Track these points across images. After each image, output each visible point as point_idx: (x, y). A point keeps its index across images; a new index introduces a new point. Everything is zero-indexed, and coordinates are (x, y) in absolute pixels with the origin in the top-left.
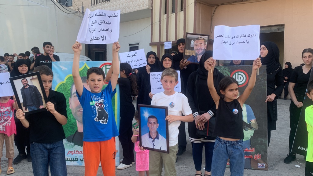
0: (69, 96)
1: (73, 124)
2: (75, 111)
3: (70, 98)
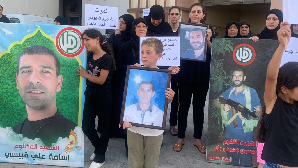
0: (15, 71)
1: (21, 110)
2: (23, 93)
3: (16, 74)
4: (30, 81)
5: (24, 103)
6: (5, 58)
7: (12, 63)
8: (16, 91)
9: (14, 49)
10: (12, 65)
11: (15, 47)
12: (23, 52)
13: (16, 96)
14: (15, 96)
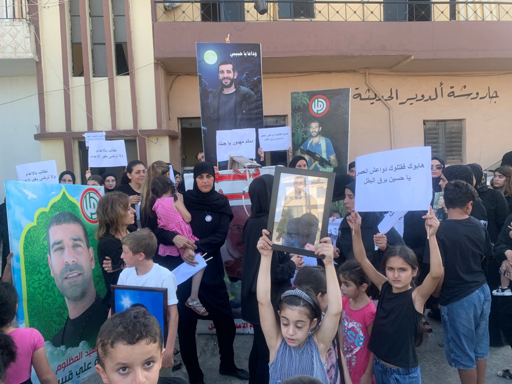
0: (46, 251)
1: (60, 307)
2: (60, 280)
3: (48, 255)
4: (65, 262)
5: (62, 296)
6: (31, 233)
7: (41, 239)
8: (51, 280)
9: (40, 220)
10: (41, 243)
11: (41, 217)
12: (50, 223)
13: (52, 288)
14: (50, 289)
